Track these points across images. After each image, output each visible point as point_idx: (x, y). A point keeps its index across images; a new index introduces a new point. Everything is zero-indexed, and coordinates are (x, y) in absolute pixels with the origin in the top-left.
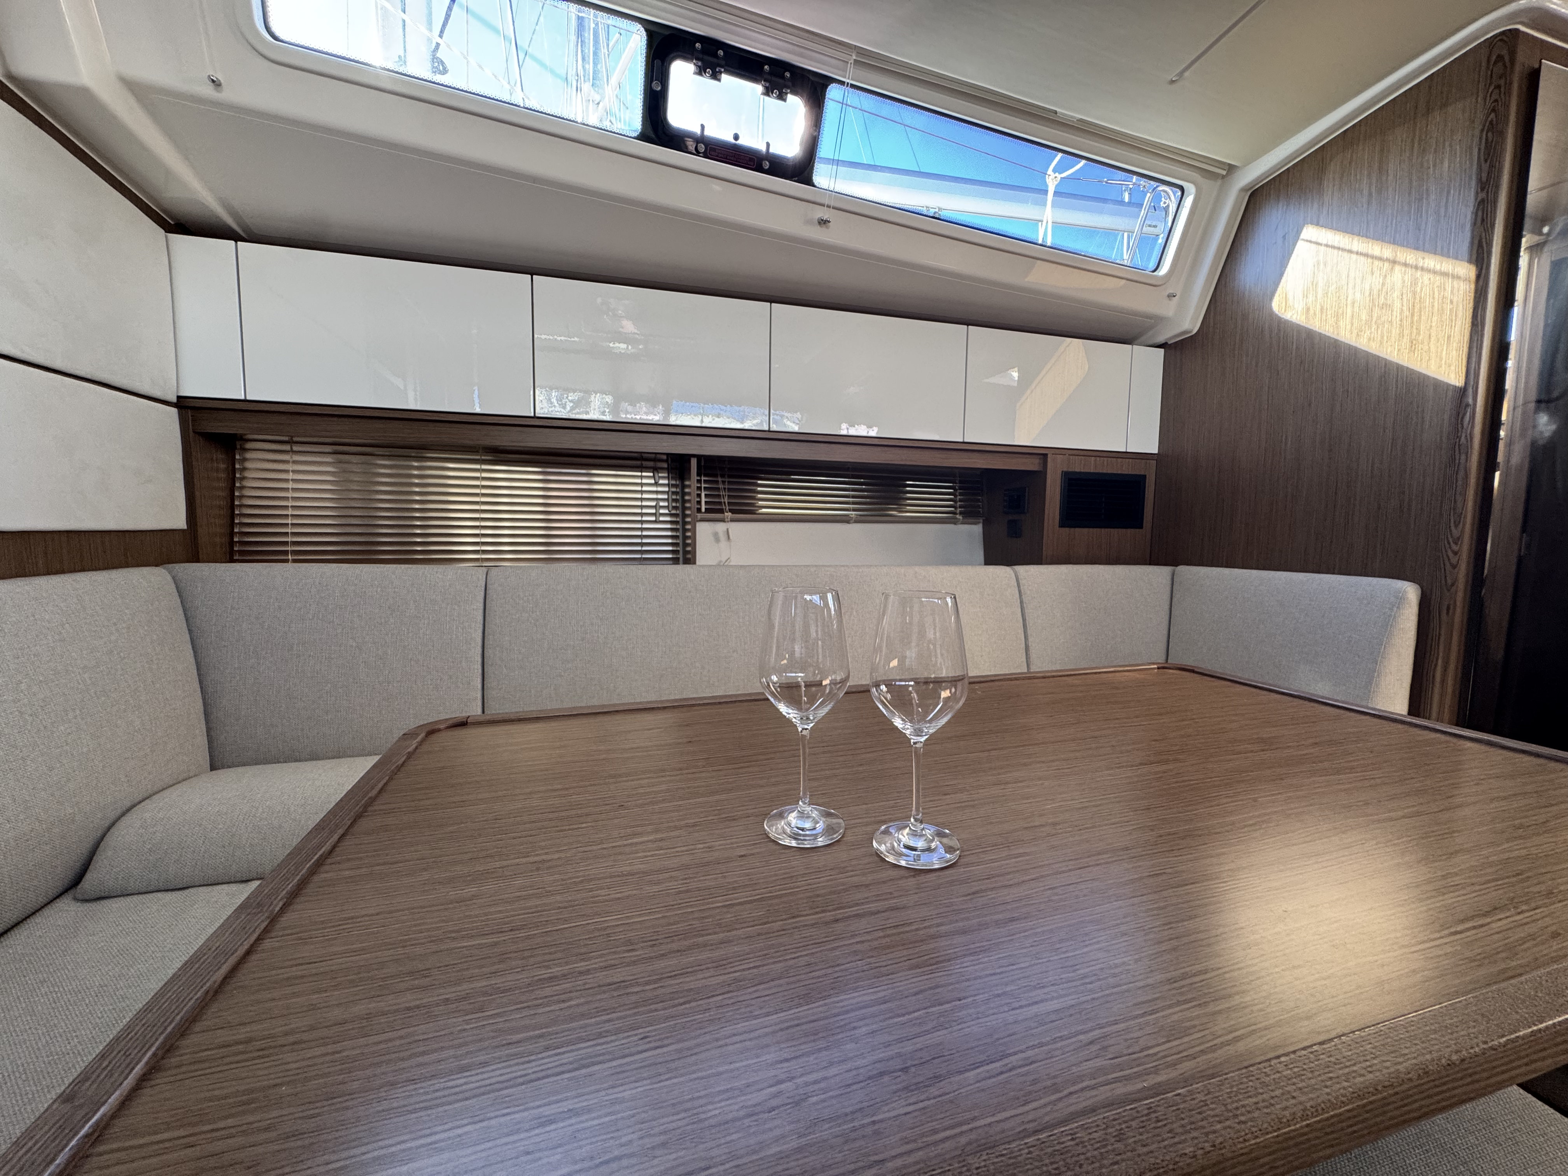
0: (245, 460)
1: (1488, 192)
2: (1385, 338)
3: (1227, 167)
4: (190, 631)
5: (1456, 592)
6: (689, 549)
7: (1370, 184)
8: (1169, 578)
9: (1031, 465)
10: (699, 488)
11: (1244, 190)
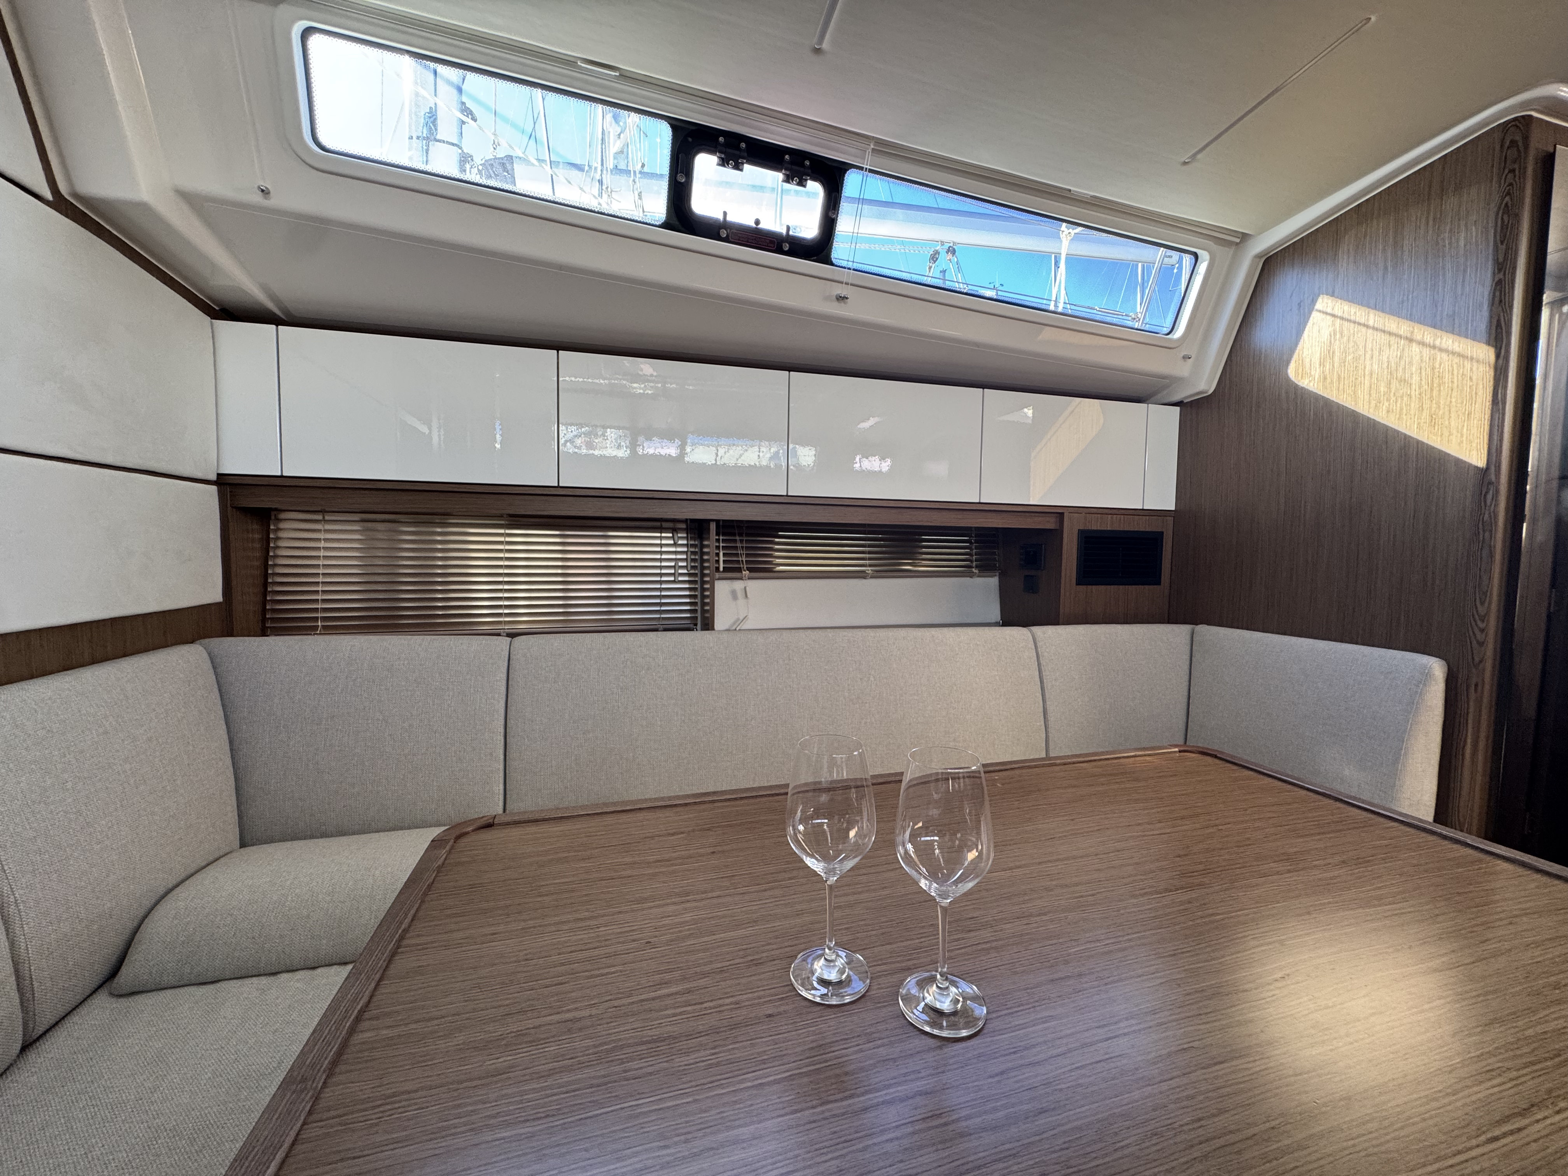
0: (278, 530)
1: (1505, 274)
2: (1404, 411)
3: (1240, 236)
4: (224, 706)
5: (1484, 670)
6: (707, 608)
7: (1386, 260)
8: (1188, 637)
9: (1049, 524)
10: (718, 547)
11: (1258, 256)
